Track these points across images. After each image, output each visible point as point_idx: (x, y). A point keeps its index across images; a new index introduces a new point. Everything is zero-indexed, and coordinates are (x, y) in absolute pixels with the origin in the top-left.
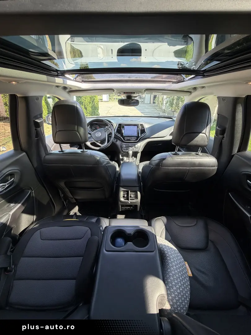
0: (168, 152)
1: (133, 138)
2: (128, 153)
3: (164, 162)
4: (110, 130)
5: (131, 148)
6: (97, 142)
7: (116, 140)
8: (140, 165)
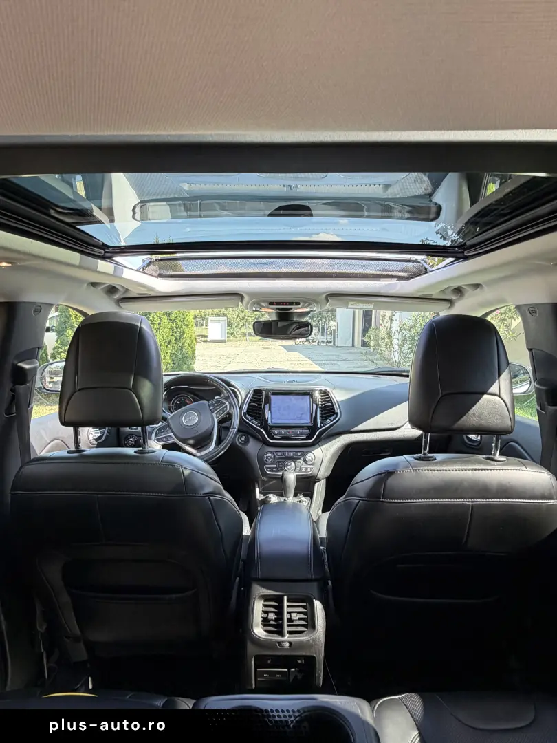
0: (402, 455)
1: (298, 431)
2: (282, 480)
3: (391, 481)
4: (226, 407)
5: (293, 464)
6: (184, 441)
7: (243, 438)
8: (322, 517)
